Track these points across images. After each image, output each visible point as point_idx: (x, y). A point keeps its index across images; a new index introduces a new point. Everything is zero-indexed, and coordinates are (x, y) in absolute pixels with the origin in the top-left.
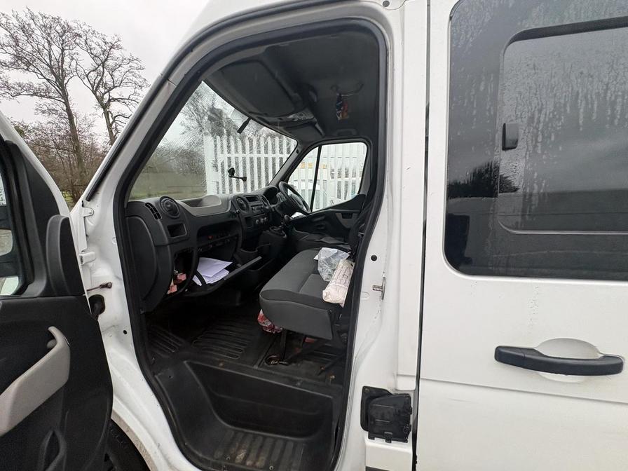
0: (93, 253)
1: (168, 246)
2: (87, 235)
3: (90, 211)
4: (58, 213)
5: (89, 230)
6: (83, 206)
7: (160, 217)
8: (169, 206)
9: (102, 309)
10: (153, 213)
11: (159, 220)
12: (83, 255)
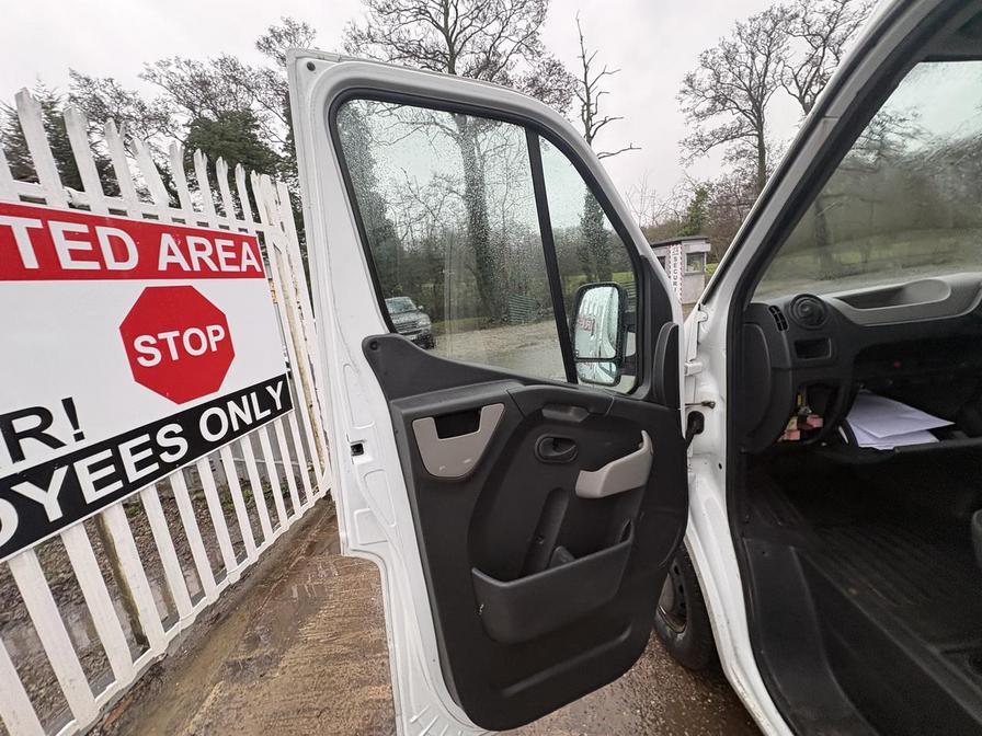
0: (700, 364)
1: (790, 372)
2: (698, 343)
3: (705, 315)
4: (671, 320)
5: (701, 338)
6: (699, 309)
7: (785, 328)
8: (807, 309)
9: (700, 430)
10: (777, 320)
11: (783, 332)
12: (689, 365)
